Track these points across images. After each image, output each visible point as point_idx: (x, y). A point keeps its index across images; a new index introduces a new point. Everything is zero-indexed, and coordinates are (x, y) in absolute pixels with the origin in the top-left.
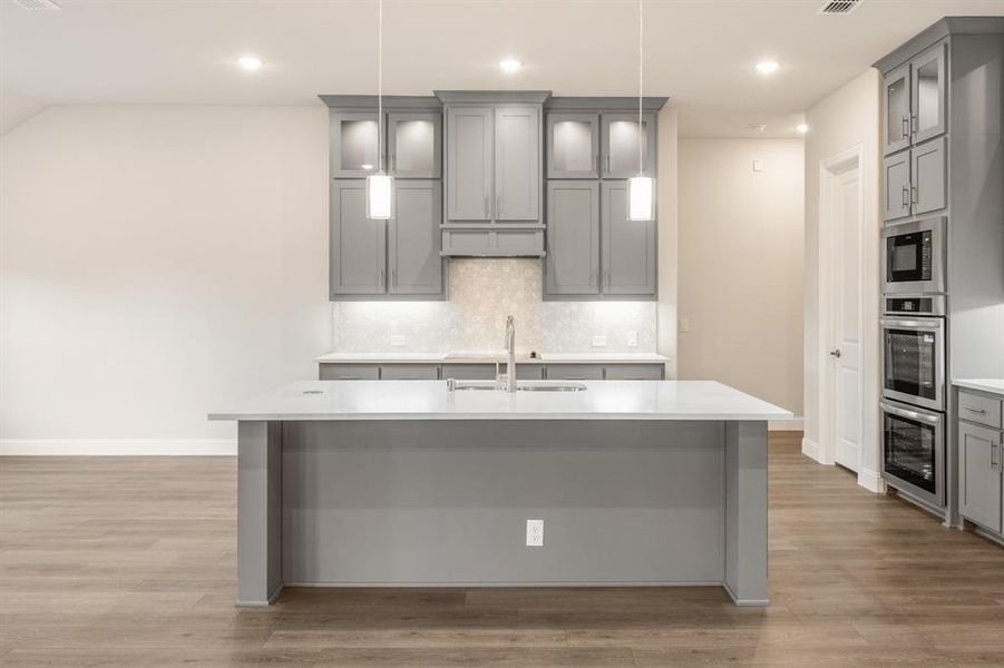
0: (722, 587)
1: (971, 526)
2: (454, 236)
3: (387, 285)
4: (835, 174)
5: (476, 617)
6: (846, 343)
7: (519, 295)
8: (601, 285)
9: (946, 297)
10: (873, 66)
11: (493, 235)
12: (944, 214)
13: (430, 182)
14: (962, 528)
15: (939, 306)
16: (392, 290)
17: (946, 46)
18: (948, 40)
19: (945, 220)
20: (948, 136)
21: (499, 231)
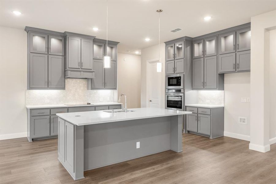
0: (170, 150)
1: (189, 132)
2: (72, 72)
3: (48, 86)
4: (150, 63)
5: (138, 167)
6: (153, 99)
7: (82, 88)
8: (105, 86)
9: (184, 89)
10: (164, 43)
11: (82, 72)
12: (184, 73)
13: (61, 56)
14: (187, 133)
15: (182, 91)
16: (49, 87)
17: (184, 42)
18: (185, 40)
19: (184, 74)
20: (185, 59)
21: (84, 71)
